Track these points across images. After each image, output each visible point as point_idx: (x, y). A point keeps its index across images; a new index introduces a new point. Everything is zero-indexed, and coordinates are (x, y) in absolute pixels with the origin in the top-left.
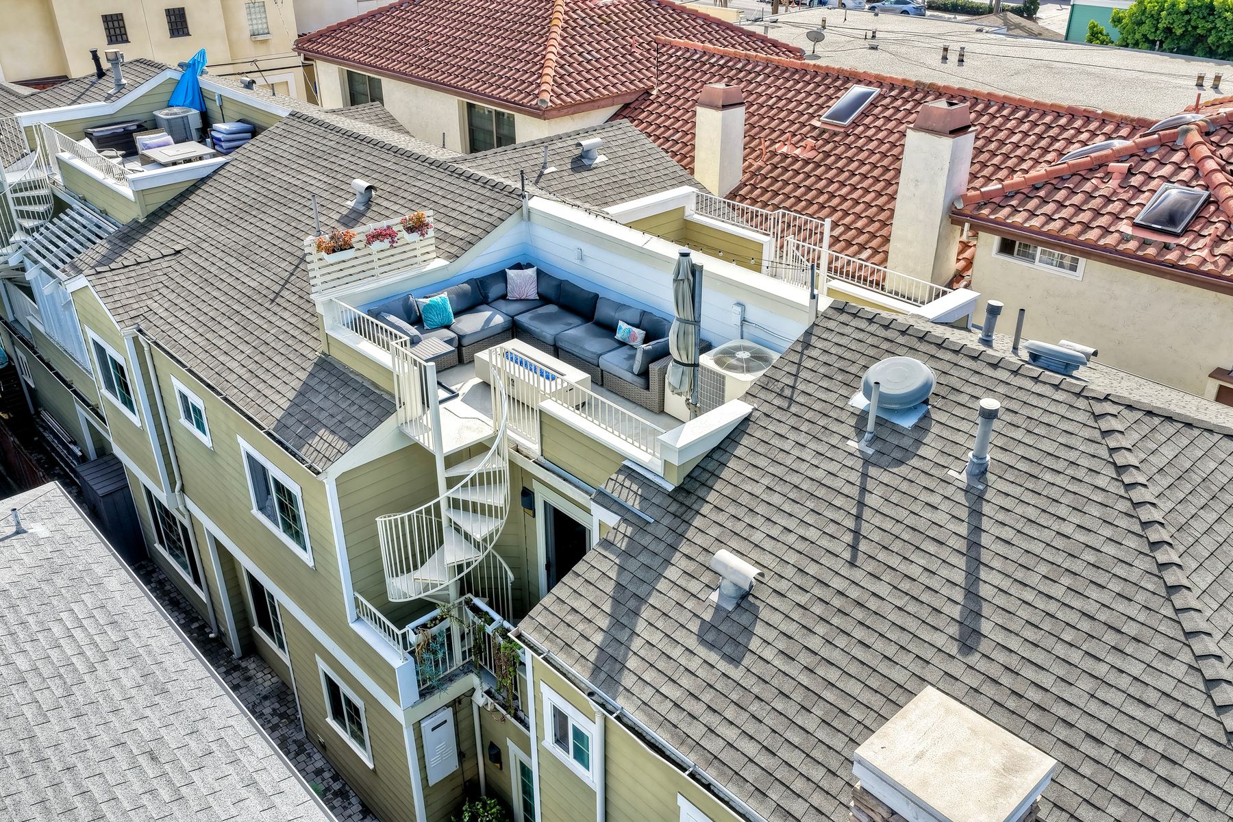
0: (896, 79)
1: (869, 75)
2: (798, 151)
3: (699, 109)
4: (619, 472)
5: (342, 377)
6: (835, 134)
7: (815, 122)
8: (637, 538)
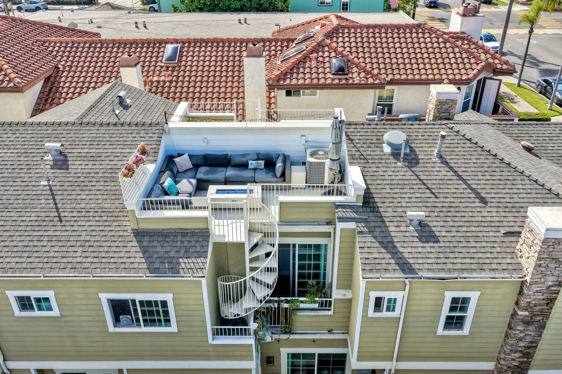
0: (184, 39)
1: (170, 39)
2: (162, 78)
3: (122, 69)
4: (337, 208)
5: (159, 234)
6: (174, 67)
7: (160, 64)
8: (368, 225)
